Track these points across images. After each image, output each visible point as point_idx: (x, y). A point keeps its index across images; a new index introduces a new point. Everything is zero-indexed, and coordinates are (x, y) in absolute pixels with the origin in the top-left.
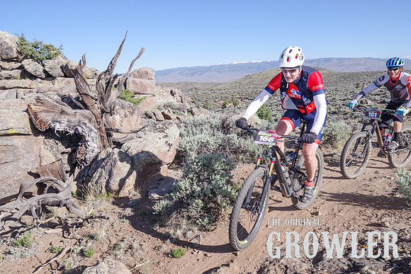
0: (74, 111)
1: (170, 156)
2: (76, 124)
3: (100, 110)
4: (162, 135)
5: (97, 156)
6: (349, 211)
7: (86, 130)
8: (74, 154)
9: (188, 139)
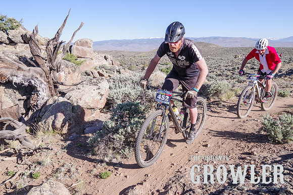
0: (28, 68)
1: (102, 103)
2: (30, 78)
3: (49, 68)
4: (96, 87)
5: (46, 102)
6: (229, 144)
7: (38, 83)
8: (28, 101)
9: (115, 91)
